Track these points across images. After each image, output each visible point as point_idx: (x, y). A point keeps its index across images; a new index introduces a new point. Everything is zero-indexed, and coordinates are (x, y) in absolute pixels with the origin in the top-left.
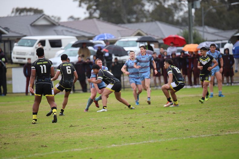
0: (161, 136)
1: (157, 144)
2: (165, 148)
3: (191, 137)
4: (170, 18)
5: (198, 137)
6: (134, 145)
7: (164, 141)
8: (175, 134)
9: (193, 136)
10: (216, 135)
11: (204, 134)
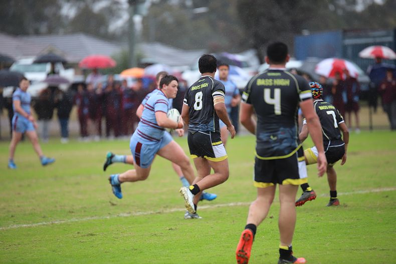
0: (73, 214)
1: (64, 226)
2: (76, 232)
3: (118, 216)
5: (129, 215)
6: (29, 227)
7: (76, 222)
8: (95, 210)
9: (121, 214)
10: (157, 213)
11: (139, 212)
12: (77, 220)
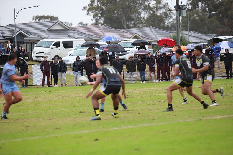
0: (154, 121)
1: (150, 127)
2: (157, 130)
4: (162, 24)
5: (184, 121)
6: (132, 128)
8: (166, 118)
9: (180, 121)
10: (199, 120)
11: (189, 119)
12: (156, 124)
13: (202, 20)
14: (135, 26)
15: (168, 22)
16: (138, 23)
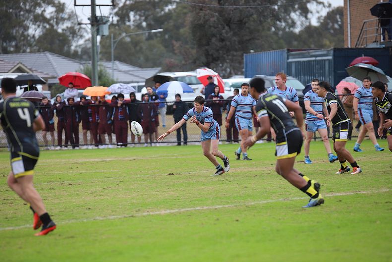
2: (58, 235)
3: (94, 219)
4: (66, 48)
5: (105, 218)
6: (12, 230)
8: (73, 214)
9: (98, 218)
10: (130, 217)
11: (114, 215)
13: (136, 43)
14: (18, 50)
15: (77, 44)
16: (22, 45)
